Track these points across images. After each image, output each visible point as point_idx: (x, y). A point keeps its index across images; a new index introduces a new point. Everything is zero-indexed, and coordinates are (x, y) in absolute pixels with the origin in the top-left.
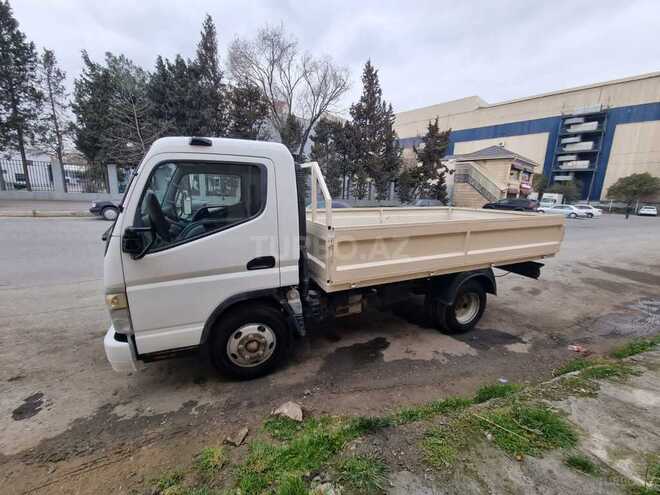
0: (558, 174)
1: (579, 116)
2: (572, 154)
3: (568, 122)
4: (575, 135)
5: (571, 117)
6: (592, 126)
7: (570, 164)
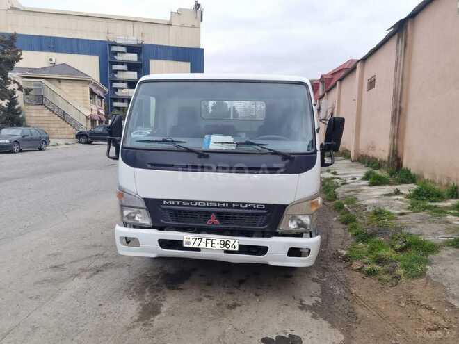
0: (116, 100)
1: (122, 45)
2: (123, 82)
3: (114, 49)
4: (122, 63)
5: (116, 45)
6: (133, 57)
7: (124, 91)
